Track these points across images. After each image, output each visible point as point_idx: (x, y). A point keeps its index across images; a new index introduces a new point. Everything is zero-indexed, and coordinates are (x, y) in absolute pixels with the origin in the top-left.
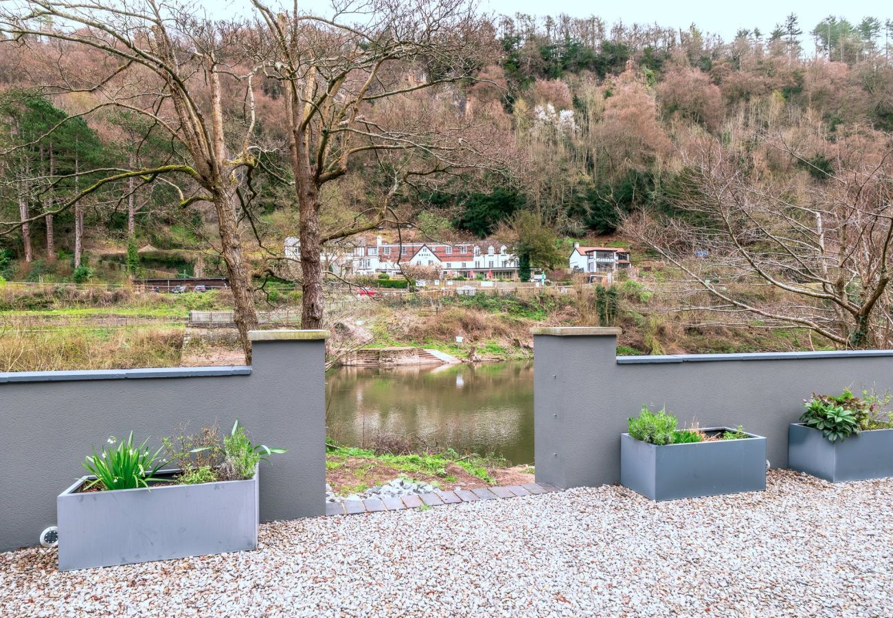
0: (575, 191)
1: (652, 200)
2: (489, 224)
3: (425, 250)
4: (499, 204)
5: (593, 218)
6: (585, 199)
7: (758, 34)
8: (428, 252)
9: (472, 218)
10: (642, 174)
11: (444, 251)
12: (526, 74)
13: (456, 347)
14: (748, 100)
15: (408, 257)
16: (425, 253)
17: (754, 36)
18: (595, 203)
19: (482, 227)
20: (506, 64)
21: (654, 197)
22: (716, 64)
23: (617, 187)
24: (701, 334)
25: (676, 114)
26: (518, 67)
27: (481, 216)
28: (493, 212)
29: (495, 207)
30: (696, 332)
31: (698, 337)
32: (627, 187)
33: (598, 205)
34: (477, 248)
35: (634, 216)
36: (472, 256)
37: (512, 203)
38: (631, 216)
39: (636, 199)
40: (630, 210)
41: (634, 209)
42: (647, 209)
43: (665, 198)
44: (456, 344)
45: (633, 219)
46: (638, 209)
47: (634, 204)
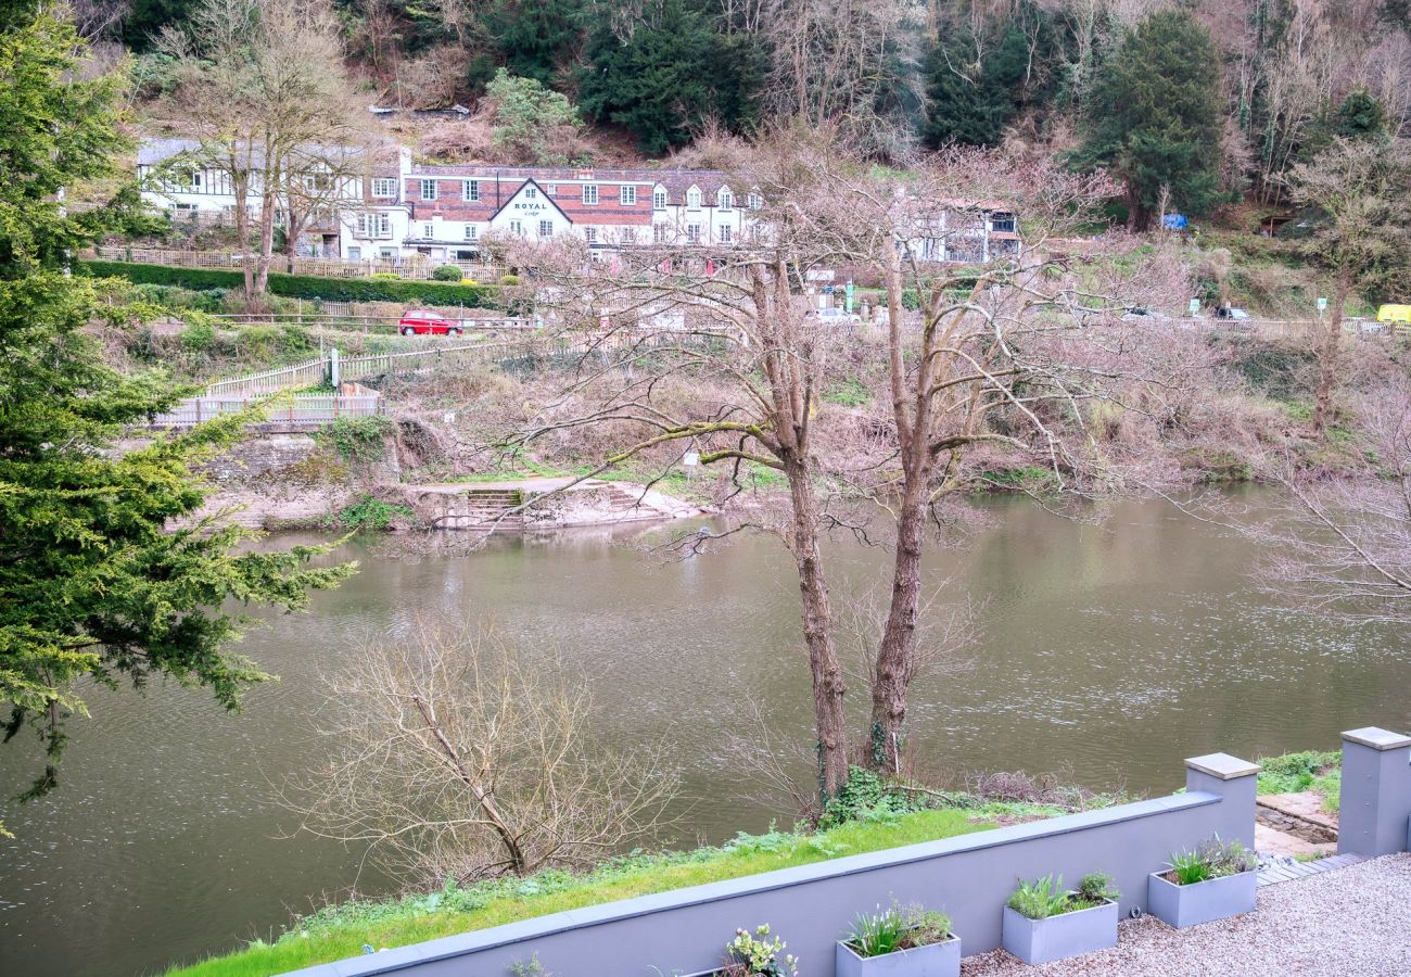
0: (890, 48)
1: (1072, 84)
2: (679, 120)
3: (531, 194)
4: (704, 68)
5: (933, 118)
6: (916, 68)
8: (540, 198)
9: (636, 102)
10: (1050, 15)
11: (578, 198)
13: (683, 476)
15: (485, 208)
16: (529, 201)
18: (938, 79)
19: (660, 126)
21: (1077, 80)
23: (990, 43)
27: (658, 99)
28: (691, 88)
29: (693, 75)
32: (1015, 44)
33: (946, 86)
34: (660, 190)
35: (1028, 121)
36: (648, 213)
37: (739, 68)
38: (1022, 119)
39: (1034, 76)
40: (1019, 104)
41: (1030, 102)
42: (1060, 105)
43: (1100, 83)
44: (682, 469)
45: (1027, 128)
46: (1038, 103)
47: (1029, 88)
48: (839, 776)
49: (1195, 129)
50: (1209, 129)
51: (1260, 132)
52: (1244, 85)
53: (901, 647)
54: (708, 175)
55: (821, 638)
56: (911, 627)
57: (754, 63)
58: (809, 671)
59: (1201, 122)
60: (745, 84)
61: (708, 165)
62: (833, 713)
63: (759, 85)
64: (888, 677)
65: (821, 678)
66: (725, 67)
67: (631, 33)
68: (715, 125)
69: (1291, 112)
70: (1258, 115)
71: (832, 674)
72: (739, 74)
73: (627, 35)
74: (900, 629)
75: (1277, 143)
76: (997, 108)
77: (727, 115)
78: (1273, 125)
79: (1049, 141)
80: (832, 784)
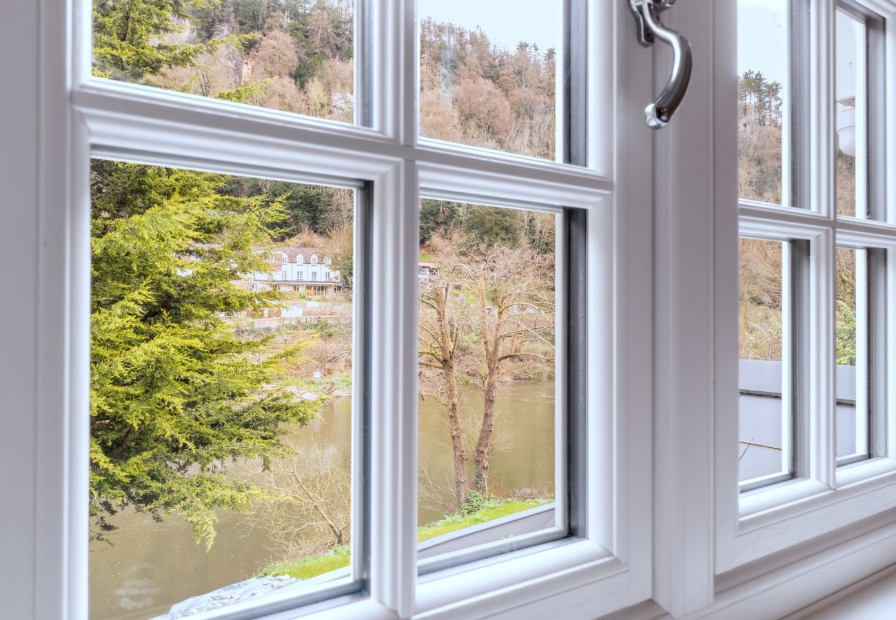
1: (459, 216)
4: (302, 203)
7: (536, 49)
12: (316, 48)
13: (313, 383)
14: (531, 118)
17: (533, 49)
20: (293, 31)
21: (461, 214)
22: (503, 75)
24: (521, 361)
25: (472, 123)
26: (307, 37)
30: (517, 359)
31: (520, 364)
34: (285, 256)
35: (442, 230)
36: (280, 266)
37: (317, 204)
38: (439, 229)
39: (444, 212)
40: (437, 223)
41: (442, 223)
42: (454, 224)
43: (471, 216)
44: (312, 379)
45: (441, 233)
46: (445, 223)
47: (441, 218)
48: (466, 495)
49: (510, 235)
50: (515, 236)
51: (532, 237)
52: (526, 219)
53: (488, 439)
54: (306, 250)
55: (459, 437)
56: (491, 431)
57: (324, 202)
58: (453, 452)
59: (512, 233)
60: (320, 211)
61: (305, 245)
62: (463, 468)
63: (326, 211)
64: (482, 452)
65: (458, 454)
66: (311, 203)
67: (268, 187)
68: (307, 227)
69: (544, 230)
70: (532, 232)
71: (463, 451)
72: (317, 206)
73: (266, 188)
74: (486, 433)
75: (540, 242)
76: (429, 225)
77: (311, 224)
78: (537, 233)
79: (450, 239)
80: (463, 499)
